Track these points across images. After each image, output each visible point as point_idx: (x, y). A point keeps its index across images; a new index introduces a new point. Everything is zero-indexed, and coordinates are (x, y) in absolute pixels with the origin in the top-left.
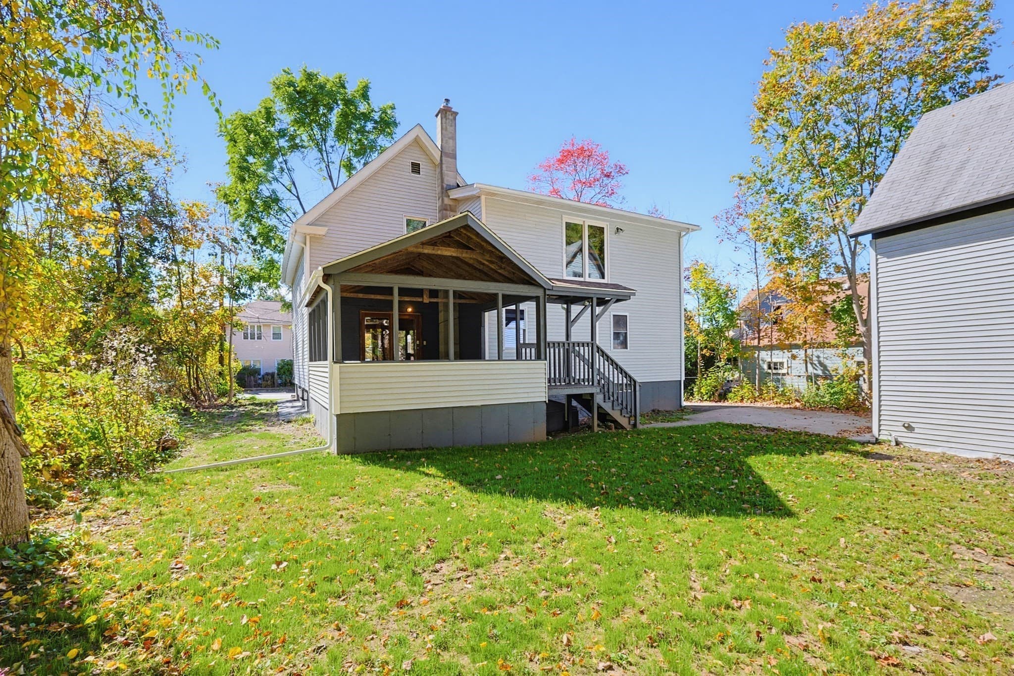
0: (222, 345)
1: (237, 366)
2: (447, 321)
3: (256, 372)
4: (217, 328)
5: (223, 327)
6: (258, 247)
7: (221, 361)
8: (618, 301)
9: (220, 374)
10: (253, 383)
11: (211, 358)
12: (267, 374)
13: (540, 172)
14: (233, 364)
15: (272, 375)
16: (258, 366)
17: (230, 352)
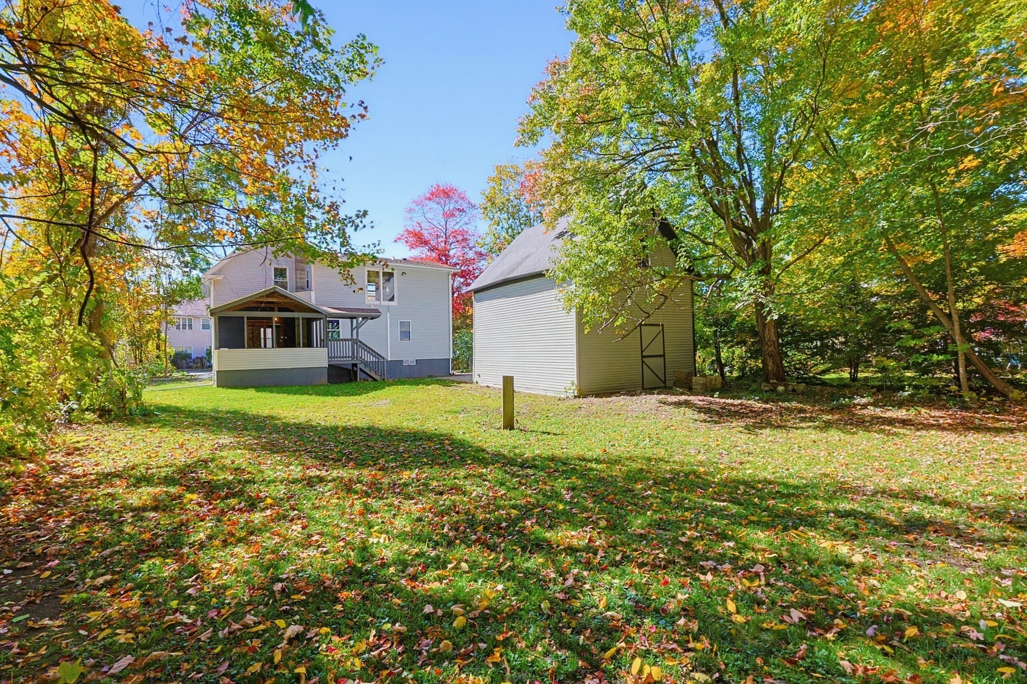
0: (159, 336)
1: (171, 351)
2: (299, 325)
3: (188, 356)
4: (156, 325)
5: (160, 323)
6: (188, 270)
7: (158, 347)
8: (372, 319)
9: (158, 357)
10: (185, 365)
11: (151, 346)
12: (197, 358)
13: (413, 206)
14: (168, 350)
15: (201, 358)
16: (189, 352)
17: (165, 341)
